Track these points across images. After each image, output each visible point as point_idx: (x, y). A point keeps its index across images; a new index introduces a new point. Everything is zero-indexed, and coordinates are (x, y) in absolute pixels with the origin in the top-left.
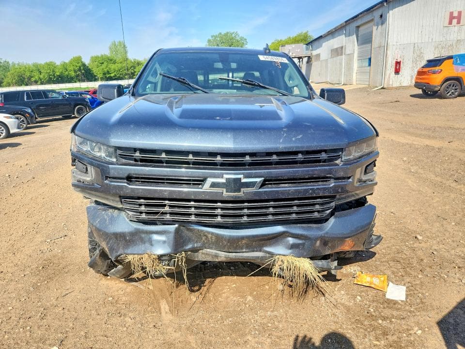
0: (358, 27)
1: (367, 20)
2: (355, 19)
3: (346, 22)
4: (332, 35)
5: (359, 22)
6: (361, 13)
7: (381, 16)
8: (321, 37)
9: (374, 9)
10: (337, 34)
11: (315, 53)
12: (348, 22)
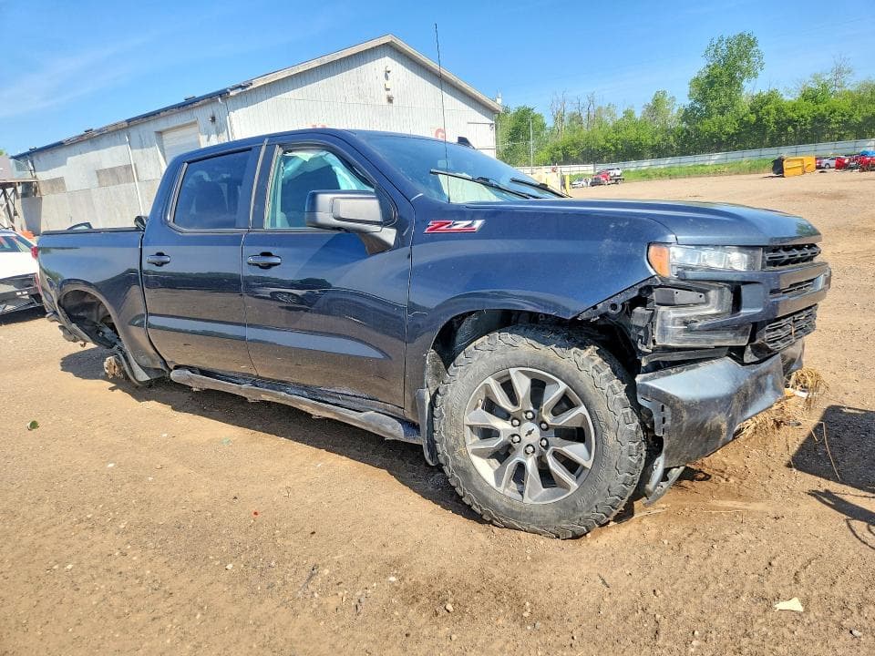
0: (160, 133)
1: (180, 124)
2: (152, 118)
3: (128, 121)
4: (91, 142)
5: (162, 125)
6: (165, 110)
7: (213, 119)
8: (60, 145)
9: (197, 104)
10: (105, 140)
11: (43, 176)
12: (132, 123)
